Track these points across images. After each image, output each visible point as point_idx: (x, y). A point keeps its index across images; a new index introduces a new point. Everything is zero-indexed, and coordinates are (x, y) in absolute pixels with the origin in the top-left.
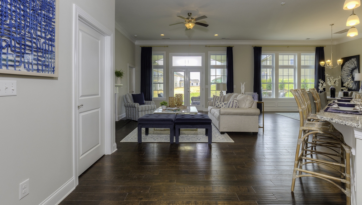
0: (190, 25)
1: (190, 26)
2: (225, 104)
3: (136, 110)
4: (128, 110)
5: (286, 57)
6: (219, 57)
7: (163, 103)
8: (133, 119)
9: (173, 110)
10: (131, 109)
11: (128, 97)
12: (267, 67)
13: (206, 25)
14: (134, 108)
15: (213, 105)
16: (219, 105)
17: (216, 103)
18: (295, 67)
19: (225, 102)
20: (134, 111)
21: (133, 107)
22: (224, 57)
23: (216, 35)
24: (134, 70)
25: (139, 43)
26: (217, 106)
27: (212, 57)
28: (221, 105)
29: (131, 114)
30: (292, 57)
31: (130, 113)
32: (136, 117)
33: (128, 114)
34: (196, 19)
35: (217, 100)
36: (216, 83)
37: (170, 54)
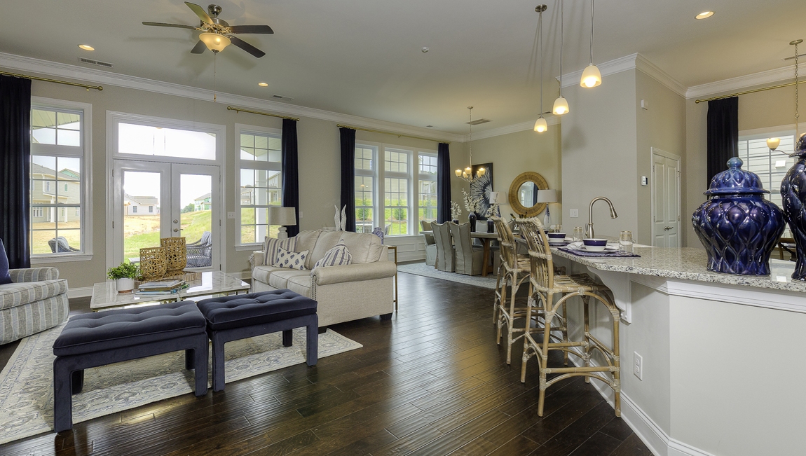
0: (218, 39)
1: (218, 44)
2: (303, 257)
5: (395, 156)
6: (261, 141)
9: (167, 290)
12: (365, 173)
13: (259, 54)
15: (269, 261)
16: (287, 262)
17: (279, 256)
18: (410, 176)
19: (302, 254)
22: (277, 142)
23: (263, 84)
26: (281, 265)
27: (245, 139)
28: (292, 262)
30: (404, 157)
34: (237, 29)
35: (280, 250)
36: (254, 206)
37: (110, 114)
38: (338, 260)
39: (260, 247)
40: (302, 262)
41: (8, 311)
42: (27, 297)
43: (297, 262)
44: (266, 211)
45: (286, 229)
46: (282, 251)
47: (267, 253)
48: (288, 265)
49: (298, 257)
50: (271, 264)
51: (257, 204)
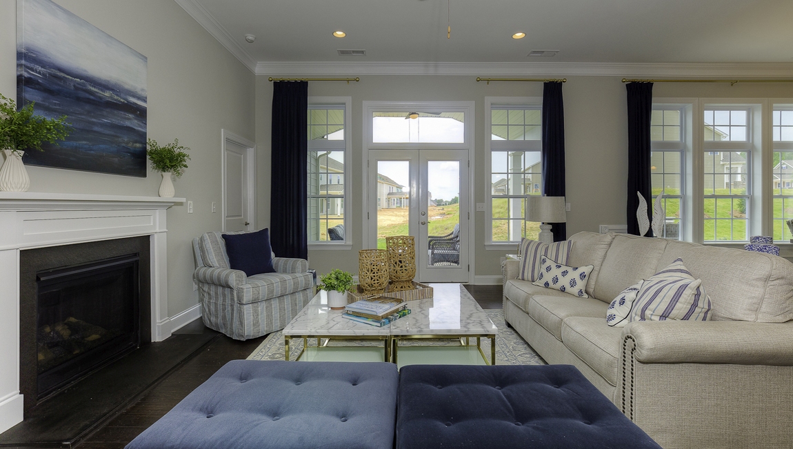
2: (582, 276)
3: (232, 299)
4: (209, 294)
5: (722, 116)
7: (334, 282)
8: (223, 331)
10: (216, 293)
11: (209, 245)
14: (227, 291)
15: (528, 275)
16: (556, 280)
17: (543, 270)
18: (754, 147)
19: (580, 270)
20: (228, 302)
21: (223, 287)
23: (519, 35)
24: (250, 153)
25: (268, 70)
26: (547, 284)
28: (564, 281)
29: (216, 310)
31: (212, 308)
32: (232, 325)
33: (209, 310)
35: (544, 261)
36: (509, 197)
37: (365, 103)
38: (682, 307)
39: (515, 249)
40: (580, 285)
41: (255, 305)
42: (272, 292)
43: (573, 283)
44: (522, 202)
45: (550, 227)
46: (548, 263)
47: (525, 261)
48: (558, 286)
49: (575, 275)
50: (530, 278)
51: (511, 193)
